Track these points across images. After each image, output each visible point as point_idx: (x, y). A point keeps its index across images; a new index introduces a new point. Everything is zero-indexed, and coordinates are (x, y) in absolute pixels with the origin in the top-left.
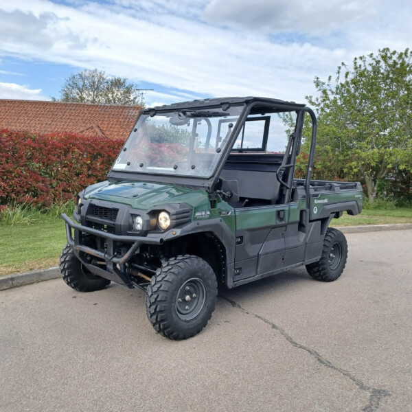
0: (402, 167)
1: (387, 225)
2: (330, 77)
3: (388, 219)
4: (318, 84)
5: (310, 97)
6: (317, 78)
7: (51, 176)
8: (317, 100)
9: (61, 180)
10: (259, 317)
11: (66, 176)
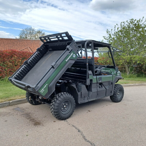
0: (138, 62)
1: (132, 84)
2: (112, 29)
3: (133, 81)
4: (108, 32)
5: (105, 37)
6: (108, 30)
7: (5, 66)
8: (107, 38)
9: (9, 68)
10: (74, 126)
11: (11, 66)
